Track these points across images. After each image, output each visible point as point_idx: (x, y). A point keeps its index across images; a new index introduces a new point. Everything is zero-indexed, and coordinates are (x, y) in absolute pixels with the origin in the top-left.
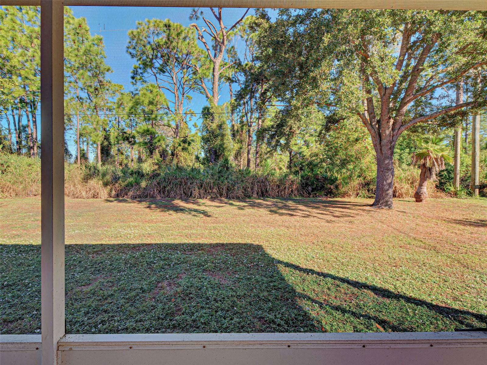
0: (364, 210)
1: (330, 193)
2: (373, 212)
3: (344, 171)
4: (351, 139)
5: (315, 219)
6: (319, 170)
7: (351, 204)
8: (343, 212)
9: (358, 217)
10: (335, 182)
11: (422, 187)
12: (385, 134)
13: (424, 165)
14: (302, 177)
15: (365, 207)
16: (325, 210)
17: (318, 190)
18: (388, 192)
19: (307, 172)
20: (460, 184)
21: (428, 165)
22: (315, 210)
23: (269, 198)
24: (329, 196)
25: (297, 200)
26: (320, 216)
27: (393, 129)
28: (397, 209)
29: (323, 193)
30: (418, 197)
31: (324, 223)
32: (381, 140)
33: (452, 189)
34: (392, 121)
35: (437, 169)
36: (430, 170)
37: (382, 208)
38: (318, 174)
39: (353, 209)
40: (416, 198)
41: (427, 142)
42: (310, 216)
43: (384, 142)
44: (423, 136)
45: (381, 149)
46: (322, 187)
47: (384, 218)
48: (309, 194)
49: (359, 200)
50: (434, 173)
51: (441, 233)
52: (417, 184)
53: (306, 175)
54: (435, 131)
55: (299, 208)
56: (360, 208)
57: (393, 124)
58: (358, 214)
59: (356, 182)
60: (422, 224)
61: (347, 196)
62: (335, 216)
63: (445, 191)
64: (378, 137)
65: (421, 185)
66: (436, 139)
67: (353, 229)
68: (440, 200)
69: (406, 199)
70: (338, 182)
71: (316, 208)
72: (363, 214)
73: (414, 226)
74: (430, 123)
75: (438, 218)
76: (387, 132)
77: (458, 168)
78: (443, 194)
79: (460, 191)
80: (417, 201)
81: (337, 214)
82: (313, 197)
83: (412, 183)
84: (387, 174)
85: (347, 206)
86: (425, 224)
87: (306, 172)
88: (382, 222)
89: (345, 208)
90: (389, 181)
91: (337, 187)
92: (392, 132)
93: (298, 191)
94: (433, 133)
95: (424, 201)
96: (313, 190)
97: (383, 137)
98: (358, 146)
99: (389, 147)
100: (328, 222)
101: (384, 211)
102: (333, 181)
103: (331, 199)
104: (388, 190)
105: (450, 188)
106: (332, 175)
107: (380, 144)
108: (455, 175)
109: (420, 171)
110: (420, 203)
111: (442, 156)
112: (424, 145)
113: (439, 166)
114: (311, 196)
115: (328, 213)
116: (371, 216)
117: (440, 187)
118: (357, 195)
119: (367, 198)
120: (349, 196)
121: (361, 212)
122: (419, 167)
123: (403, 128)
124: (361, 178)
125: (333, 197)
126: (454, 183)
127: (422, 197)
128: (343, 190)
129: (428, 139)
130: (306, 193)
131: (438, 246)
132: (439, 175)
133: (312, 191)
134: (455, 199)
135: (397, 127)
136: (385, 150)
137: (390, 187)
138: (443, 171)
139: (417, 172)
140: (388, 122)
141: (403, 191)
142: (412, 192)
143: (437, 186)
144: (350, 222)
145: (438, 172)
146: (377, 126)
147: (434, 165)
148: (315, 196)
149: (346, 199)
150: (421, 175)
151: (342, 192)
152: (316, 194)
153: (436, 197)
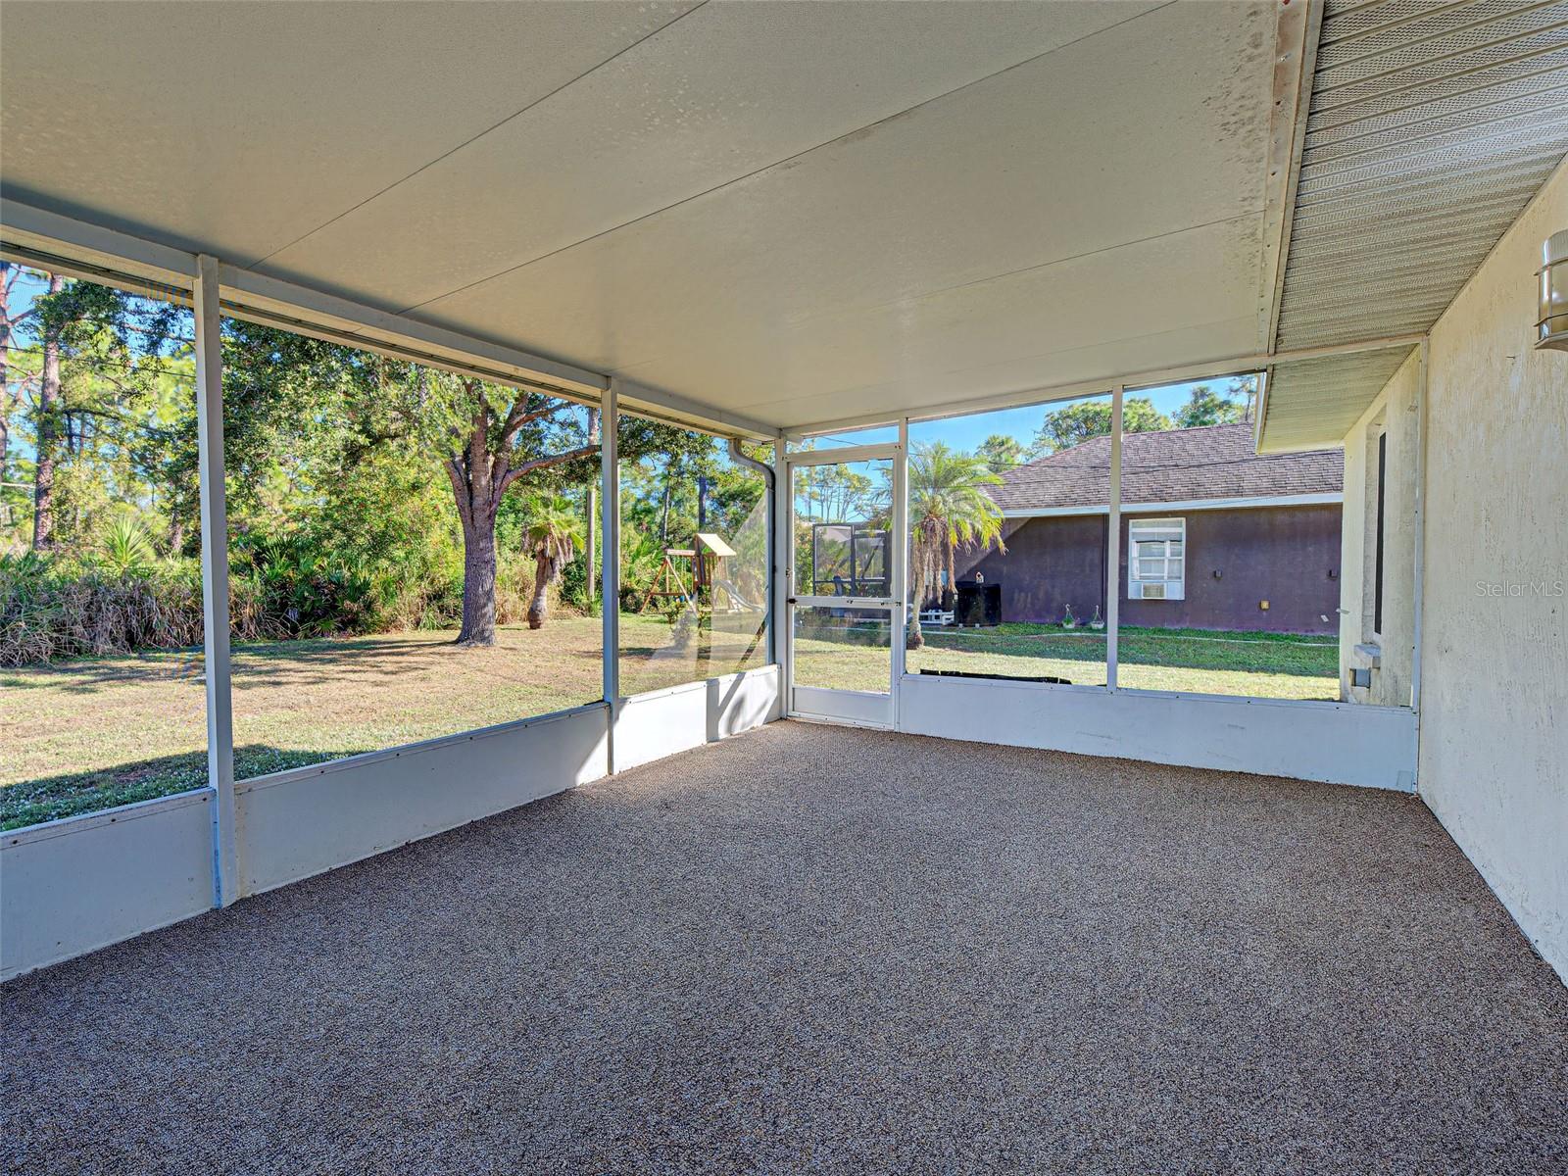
0: (442, 654)
1: (351, 623)
2: (461, 656)
3: (384, 563)
4: (402, 484)
5: (344, 683)
6: (318, 561)
7: (411, 644)
8: (401, 662)
9: (435, 668)
10: (363, 593)
11: (541, 598)
12: (481, 486)
13: (543, 552)
14: (267, 582)
15: (441, 647)
16: (356, 663)
17: (319, 617)
18: (486, 610)
19: (281, 567)
20: (596, 590)
21: (549, 553)
22: (330, 667)
23: (161, 651)
24: (350, 630)
25: (260, 648)
26: (351, 676)
27: (494, 477)
28: (503, 645)
29: (334, 623)
30: (533, 619)
31: (369, 689)
32: (471, 498)
33: (585, 600)
34: (491, 458)
35: (561, 561)
36: (552, 561)
37: (476, 647)
38: (313, 573)
39: (419, 655)
40: (531, 621)
41: (546, 506)
42: (327, 679)
43: (479, 501)
44: (539, 493)
45: (472, 517)
46: (332, 608)
47: (484, 664)
48: (295, 630)
49: (423, 635)
50: (558, 568)
51: (571, 673)
52: (530, 593)
53: (277, 575)
54: (559, 487)
55: (282, 667)
56: (432, 650)
57: (494, 466)
58: (432, 663)
59: (413, 593)
60: (544, 664)
61: (395, 627)
62: (386, 673)
63: (574, 604)
64: (466, 490)
65: (538, 594)
66: (560, 503)
67: (435, 690)
68: (566, 622)
69: (513, 626)
70: (372, 593)
71: (331, 661)
72: (442, 660)
73: (533, 668)
74: (552, 471)
75: (565, 652)
76: (484, 482)
77: (593, 560)
78: (569, 611)
79: (596, 602)
80: (532, 628)
81: (389, 668)
82: (306, 637)
83: (522, 590)
84: (484, 572)
85: (404, 650)
86: (548, 664)
87: (277, 567)
88: (482, 671)
89: (402, 654)
90: (487, 587)
91: (369, 607)
92: (491, 483)
93: (259, 623)
94: (556, 490)
95: (542, 626)
96: (304, 617)
97: (476, 493)
98: (414, 502)
99: (488, 513)
100: (376, 684)
101: (478, 651)
102: (359, 590)
103: (357, 639)
104: (485, 605)
105: (580, 597)
106: (353, 575)
107: (471, 505)
108: (588, 571)
109: (535, 564)
110: (538, 630)
111: (570, 536)
112: (542, 511)
113: (565, 554)
114: (300, 634)
115: (369, 669)
116: (459, 663)
117: (567, 596)
118: (418, 624)
119: (438, 629)
120: (399, 627)
121: (437, 658)
122: (533, 556)
123: (510, 477)
124: (425, 583)
125: (361, 633)
126: (587, 588)
127: (540, 617)
128: (385, 613)
129: (549, 499)
130: (282, 629)
131: (567, 689)
132: (566, 572)
133: (301, 622)
134: (589, 618)
135: (501, 474)
136: (480, 518)
137: (489, 599)
138: (569, 564)
139: (531, 566)
140: (485, 461)
141: (509, 607)
142: (523, 608)
143: (562, 595)
144: (423, 679)
145: (564, 567)
146: (464, 465)
147: (558, 553)
148: (312, 633)
149: (393, 636)
150: (537, 572)
151: (384, 620)
152: (312, 629)
153: (563, 617)
